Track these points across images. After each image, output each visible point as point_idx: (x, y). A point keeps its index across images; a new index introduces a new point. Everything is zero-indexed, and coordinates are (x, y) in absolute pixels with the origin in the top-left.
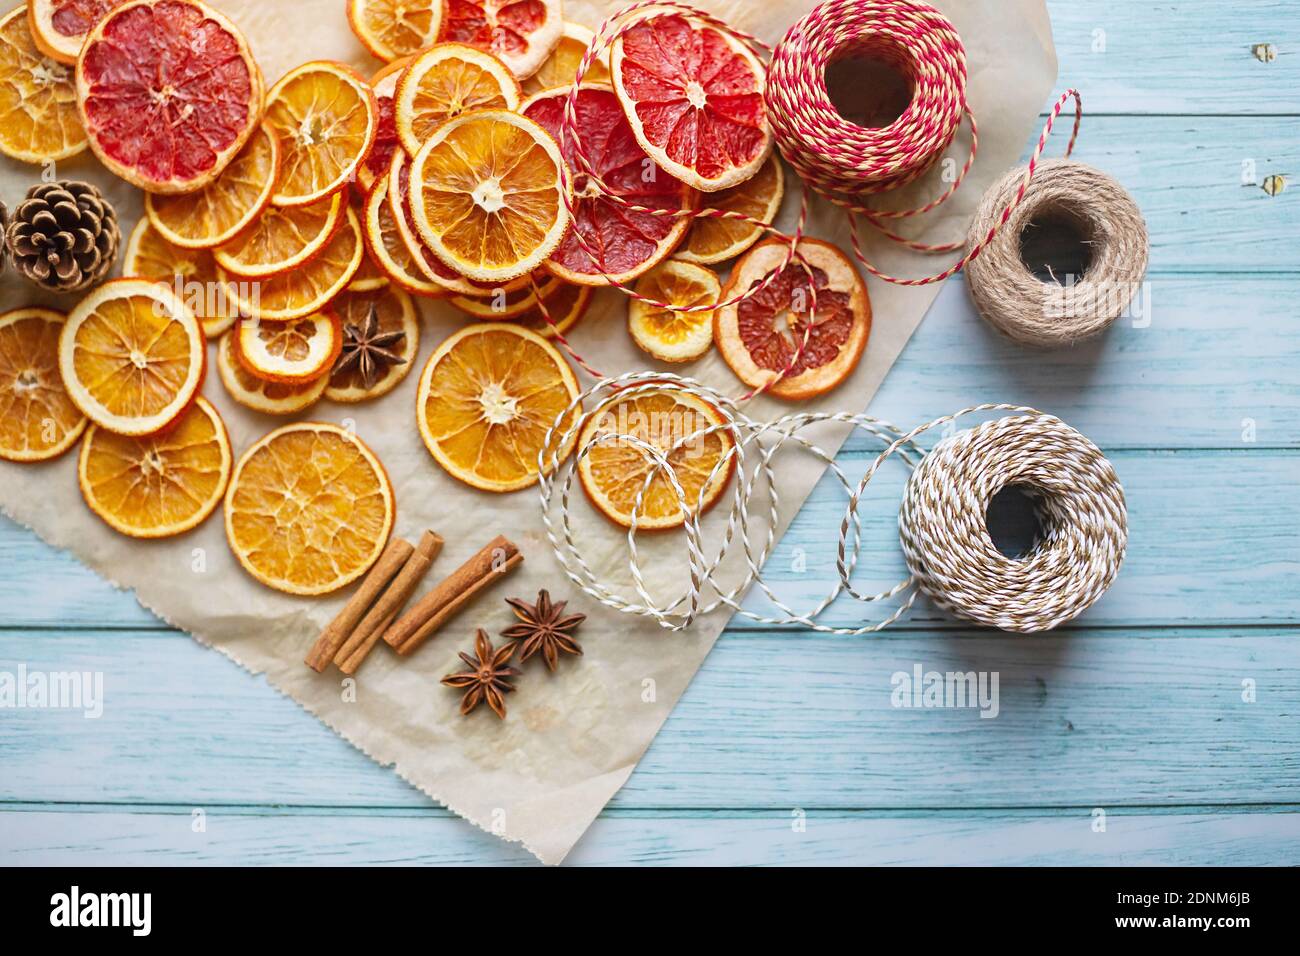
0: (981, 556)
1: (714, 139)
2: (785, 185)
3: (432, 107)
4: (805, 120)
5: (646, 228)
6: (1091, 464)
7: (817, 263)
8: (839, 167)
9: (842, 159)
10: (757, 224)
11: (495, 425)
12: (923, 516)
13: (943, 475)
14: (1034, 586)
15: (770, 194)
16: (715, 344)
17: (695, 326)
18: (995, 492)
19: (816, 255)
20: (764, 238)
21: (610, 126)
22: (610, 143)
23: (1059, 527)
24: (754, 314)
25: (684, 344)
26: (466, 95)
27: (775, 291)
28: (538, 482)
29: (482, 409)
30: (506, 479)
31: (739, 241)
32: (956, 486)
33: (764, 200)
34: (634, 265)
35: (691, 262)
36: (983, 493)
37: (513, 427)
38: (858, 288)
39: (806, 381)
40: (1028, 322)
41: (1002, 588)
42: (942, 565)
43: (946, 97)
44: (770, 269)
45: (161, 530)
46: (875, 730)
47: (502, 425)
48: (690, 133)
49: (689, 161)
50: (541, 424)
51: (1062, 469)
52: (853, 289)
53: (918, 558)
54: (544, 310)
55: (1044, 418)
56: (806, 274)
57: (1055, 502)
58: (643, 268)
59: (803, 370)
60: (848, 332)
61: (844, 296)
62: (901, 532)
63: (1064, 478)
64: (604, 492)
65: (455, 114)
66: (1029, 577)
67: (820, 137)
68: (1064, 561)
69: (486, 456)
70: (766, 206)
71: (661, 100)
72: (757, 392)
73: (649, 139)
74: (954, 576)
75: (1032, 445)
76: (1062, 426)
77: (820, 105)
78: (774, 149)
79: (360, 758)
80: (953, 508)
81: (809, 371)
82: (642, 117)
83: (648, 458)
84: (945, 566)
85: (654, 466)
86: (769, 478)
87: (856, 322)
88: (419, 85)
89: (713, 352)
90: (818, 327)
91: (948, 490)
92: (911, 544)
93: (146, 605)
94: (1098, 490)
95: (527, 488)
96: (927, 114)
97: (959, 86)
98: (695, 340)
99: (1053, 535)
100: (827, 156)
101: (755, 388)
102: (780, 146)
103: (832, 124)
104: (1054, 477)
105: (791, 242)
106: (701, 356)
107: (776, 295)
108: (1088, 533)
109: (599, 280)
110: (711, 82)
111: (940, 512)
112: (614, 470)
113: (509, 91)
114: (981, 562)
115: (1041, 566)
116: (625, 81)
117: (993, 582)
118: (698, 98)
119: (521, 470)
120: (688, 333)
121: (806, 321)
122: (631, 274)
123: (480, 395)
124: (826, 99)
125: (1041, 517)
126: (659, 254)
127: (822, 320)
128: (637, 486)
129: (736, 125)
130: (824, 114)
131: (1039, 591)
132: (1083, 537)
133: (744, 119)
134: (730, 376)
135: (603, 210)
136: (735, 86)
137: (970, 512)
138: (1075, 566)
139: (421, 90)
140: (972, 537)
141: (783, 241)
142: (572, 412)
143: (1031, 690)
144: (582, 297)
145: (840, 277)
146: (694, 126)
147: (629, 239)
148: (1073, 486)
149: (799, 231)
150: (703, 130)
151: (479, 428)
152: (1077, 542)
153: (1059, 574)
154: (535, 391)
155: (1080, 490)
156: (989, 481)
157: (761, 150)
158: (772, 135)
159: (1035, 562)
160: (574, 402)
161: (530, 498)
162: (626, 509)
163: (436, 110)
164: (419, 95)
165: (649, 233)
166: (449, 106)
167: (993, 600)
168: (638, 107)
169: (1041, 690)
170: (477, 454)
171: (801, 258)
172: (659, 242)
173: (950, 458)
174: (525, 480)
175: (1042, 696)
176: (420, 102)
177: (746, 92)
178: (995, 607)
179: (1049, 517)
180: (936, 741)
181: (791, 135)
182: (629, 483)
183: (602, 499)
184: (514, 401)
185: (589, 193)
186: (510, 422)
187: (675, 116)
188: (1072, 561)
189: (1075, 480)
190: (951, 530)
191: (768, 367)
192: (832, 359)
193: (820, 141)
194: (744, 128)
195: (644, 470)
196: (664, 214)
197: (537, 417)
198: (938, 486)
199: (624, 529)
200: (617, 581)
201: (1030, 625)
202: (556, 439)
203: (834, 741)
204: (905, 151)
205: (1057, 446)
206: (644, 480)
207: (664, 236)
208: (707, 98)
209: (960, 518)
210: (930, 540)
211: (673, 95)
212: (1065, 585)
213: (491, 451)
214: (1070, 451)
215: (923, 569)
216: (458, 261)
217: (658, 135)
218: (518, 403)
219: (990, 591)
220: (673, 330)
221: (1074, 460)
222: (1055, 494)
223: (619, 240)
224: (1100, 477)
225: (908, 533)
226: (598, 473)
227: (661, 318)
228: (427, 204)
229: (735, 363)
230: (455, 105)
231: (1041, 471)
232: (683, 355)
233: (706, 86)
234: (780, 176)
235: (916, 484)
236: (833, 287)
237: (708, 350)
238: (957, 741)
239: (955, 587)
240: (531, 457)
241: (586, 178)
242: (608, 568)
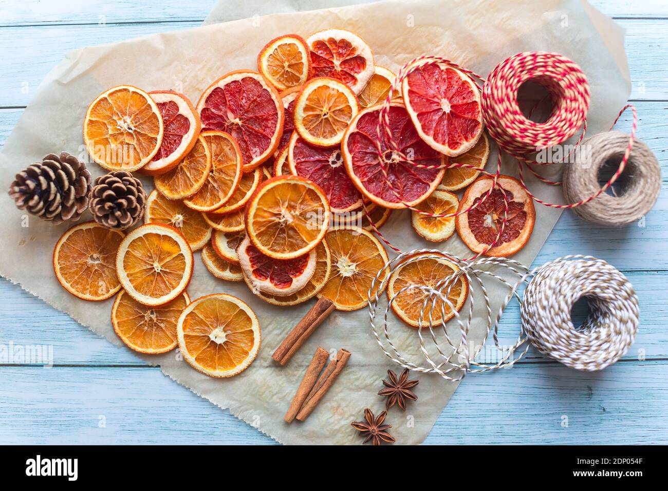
1: (455, 128)
2: (490, 149)
3: (313, 111)
4: (508, 120)
5: (422, 177)
7: (508, 188)
8: (525, 144)
9: (527, 140)
10: (478, 169)
11: (346, 278)
15: (482, 153)
16: (456, 231)
17: (447, 223)
19: (507, 184)
20: (480, 177)
21: (402, 125)
22: (402, 134)
24: (475, 216)
25: (441, 232)
26: (331, 105)
27: (487, 203)
28: (368, 305)
29: (338, 270)
30: (352, 304)
31: (468, 178)
33: (479, 157)
34: (419, 196)
35: (444, 191)
37: (355, 278)
38: (528, 200)
39: (503, 249)
43: (579, 108)
44: (483, 192)
47: (349, 277)
48: (444, 126)
49: (445, 141)
50: (368, 275)
52: (526, 201)
54: (370, 219)
56: (503, 194)
58: (423, 197)
59: (502, 243)
60: (524, 223)
61: (522, 205)
64: (402, 309)
65: (325, 115)
67: (515, 129)
69: (341, 293)
70: (481, 159)
71: (429, 110)
72: (479, 255)
73: (424, 132)
77: (515, 113)
78: (485, 130)
81: (505, 244)
82: (420, 121)
83: (424, 291)
85: (428, 296)
87: (528, 218)
88: (307, 100)
89: (455, 235)
90: (509, 221)
95: (363, 308)
96: (569, 116)
97: (585, 101)
98: (446, 230)
100: (519, 139)
101: (478, 253)
102: (490, 130)
103: (522, 123)
105: (494, 178)
106: (450, 238)
107: (487, 205)
109: (401, 205)
110: (452, 97)
112: (406, 298)
113: (353, 102)
116: (411, 102)
118: (446, 107)
119: (360, 299)
120: (443, 227)
121: (502, 217)
122: (418, 201)
123: (337, 262)
124: (517, 108)
126: (430, 190)
127: (511, 217)
128: (419, 305)
129: (466, 119)
130: (517, 117)
133: (469, 116)
134: (464, 247)
135: (401, 168)
136: (464, 98)
139: (308, 103)
141: (491, 177)
142: (385, 269)
145: (519, 195)
146: (446, 122)
147: (415, 182)
149: (498, 172)
150: (450, 123)
151: (337, 280)
154: (365, 259)
157: (478, 132)
158: (484, 123)
160: (387, 265)
161: (364, 314)
162: (416, 317)
164: (307, 105)
165: (425, 179)
166: (322, 111)
168: (418, 116)
170: (337, 293)
171: (499, 186)
172: (431, 184)
174: (362, 304)
176: (307, 109)
177: (469, 101)
181: (499, 127)
182: (415, 304)
183: (401, 313)
184: (355, 264)
185: (393, 160)
186: (353, 275)
187: (436, 117)
191: (484, 242)
192: (517, 237)
193: (516, 132)
194: (469, 120)
195: (423, 297)
196: (434, 168)
197: (366, 272)
199: (416, 328)
202: (378, 283)
204: (558, 135)
206: (423, 303)
207: (432, 181)
208: (452, 107)
211: (435, 107)
213: (344, 291)
217: (429, 129)
218: (357, 266)
220: (436, 225)
223: (409, 184)
226: (399, 300)
227: (429, 220)
229: (467, 241)
230: (325, 110)
232: (441, 238)
233: (450, 100)
234: (487, 144)
236: (516, 200)
237: (453, 234)
240: (365, 293)
241: (391, 152)
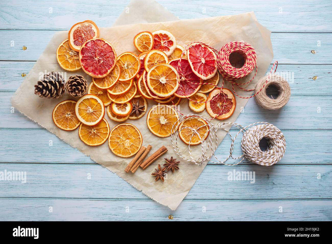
0: (258, 151)
1: (206, 69)
2: (219, 77)
3: (151, 62)
4: (225, 67)
5: (193, 86)
6: (279, 134)
7: (226, 93)
8: (232, 76)
9: (232, 74)
10: (214, 85)
11: (162, 124)
12: (247, 144)
13: (251, 136)
14: (268, 157)
15: (217, 79)
16: (206, 109)
17: (202, 105)
18: (261, 139)
19: (226, 91)
20: (215, 88)
21: (186, 66)
22: (186, 70)
23: (273, 145)
24: (213, 103)
25: (200, 109)
26: (158, 60)
27: (217, 98)
28: (171, 135)
29: (160, 121)
30: (164, 135)
31: (211, 89)
32: (253, 138)
33: (215, 81)
34: (191, 94)
35: (201, 93)
36: (259, 139)
37: (166, 125)
38: (234, 98)
39: (223, 116)
40: (267, 106)
41: (262, 157)
42: (250, 153)
43: (252, 63)
44: (216, 94)
45: (96, 144)
46: (236, 184)
47: (164, 124)
48: (202, 68)
49: (202, 74)
50: (171, 124)
51: (274, 135)
52: (233, 98)
53: (245, 151)
54: (173, 102)
55: (270, 125)
56: (224, 95)
57: (272, 141)
58: (192, 94)
59: (223, 114)
60: (231, 107)
61: (231, 99)
62: (242, 146)
63: (274, 137)
64: (183, 137)
65: (156, 64)
66: (267, 156)
67: (228, 70)
68: (274, 152)
69: (160, 130)
70: (216, 82)
71: (196, 62)
72: (214, 118)
73: (195, 70)
74: (253, 155)
75: (268, 130)
76: (274, 126)
77: (228, 64)
78: (218, 71)
79: (135, 189)
80: (253, 142)
81: (224, 114)
82: (193, 65)
83: (192, 131)
84: (251, 153)
85: (194, 133)
86: (216, 135)
87: (233, 105)
88: (149, 58)
89: (205, 110)
90: (226, 106)
91: (252, 138)
92: (244, 148)
93: (92, 159)
94: (280, 139)
95: (168, 136)
96: (249, 66)
97: (255, 61)
98: (202, 108)
99: (271, 147)
100: (229, 74)
101: (213, 117)
102: (219, 71)
103: (230, 68)
104: (272, 136)
105: (221, 89)
106: (203, 111)
107: (218, 99)
108: (279, 147)
109: (184, 97)
110: (206, 58)
111: (250, 143)
112: (185, 133)
113: (166, 59)
114: (258, 153)
115: (269, 153)
116: (190, 58)
117: (260, 157)
118: (203, 61)
119: (167, 133)
120: (201, 107)
121: (223, 104)
122: (190, 96)
123: (160, 118)
124: (229, 62)
125: (269, 143)
126: (195, 92)
127: (226, 104)
128: (190, 136)
129: (211, 66)
130: (229, 66)
131: (269, 158)
132: (277, 148)
133: (212, 65)
134: (208, 115)
135: (185, 83)
136: (210, 58)
137: (256, 143)
138: (276, 153)
139: (149, 59)
140: (256, 148)
141: (219, 89)
142: (178, 122)
143: (266, 177)
144: (180, 99)
145: (230, 96)
146: (203, 67)
147: (190, 88)
148: (276, 138)
149: (222, 87)
150: (204, 67)
151: (159, 125)
152: (276, 149)
153: (273, 155)
154: (170, 118)
155: (277, 139)
156: (260, 137)
157: (215, 71)
158: (217, 68)
159: (268, 152)
160: (178, 120)
161: (169, 139)
162: (188, 141)
163: (152, 63)
164: (149, 60)
165: (194, 87)
166: (155, 62)
167: (260, 160)
168: (192, 63)
169: (268, 176)
170: (159, 130)
171: (223, 92)
172: (196, 89)
173: (252, 132)
174: (168, 135)
175: (268, 178)
176: (149, 61)
177: (212, 59)
178: (260, 161)
179: (270, 143)
180: (248, 186)
181: (222, 69)
182: (189, 136)
183: (183, 139)
184: (166, 119)
185: (182, 79)
186: (165, 124)
187: (199, 65)
188: (275, 152)
189: (276, 137)
190: (252, 146)
191: (216, 113)
192: (228, 112)
193: (228, 71)
194: (212, 67)
195: (192, 133)
196: (197, 84)
197: (171, 123)
198: (250, 138)
199: (188, 145)
200: (186, 155)
201: (267, 165)
202: (175, 127)
203: (228, 186)
204: (244, 73)
205: (273, 130)
206: (192, 135)
207: (196, 88)
208: (205, 61)
209: (254, 144)
210: (248, 148)
211: (199, 61)
212: (274, 157)
213: (161, 129)
214: (275, 131)
215: (246, 153)
216: (157, 93)
217: (196, 69)
218: (167, 120)
219: (260, 158)
220: (197, 106)
221: (276, 133)
222: (272, 139)
223: (188, 89)
224: (281, 136)
225: (243, 146)
226: (182, 134)
227: (195, 104)
228: (150, 82)
229: (210, 112)
230: (156, 62)
231: (269, 135)
232: (199, 111)
233: (205, 58)
234: (219, 76)
235: (245, 137)
236: (229, 98)
237: (204, 110)
238: (252, 186)
239: (253, 157)
240: (170, 131)
241: (181, 76)
242: (184, 152)
